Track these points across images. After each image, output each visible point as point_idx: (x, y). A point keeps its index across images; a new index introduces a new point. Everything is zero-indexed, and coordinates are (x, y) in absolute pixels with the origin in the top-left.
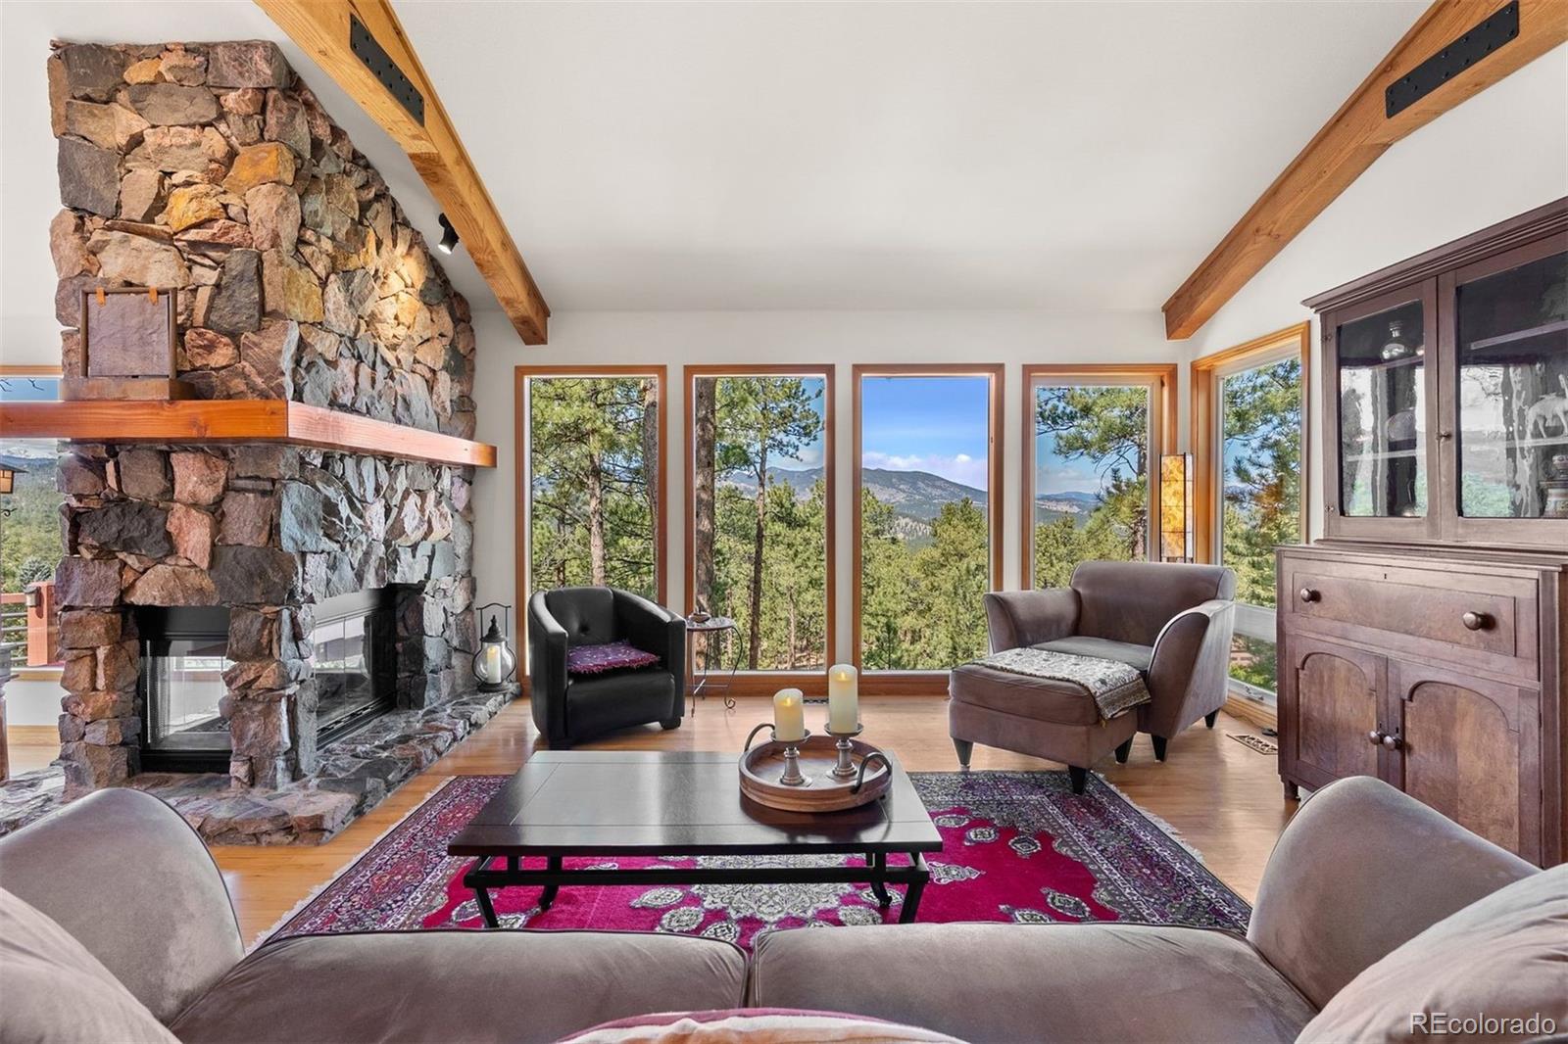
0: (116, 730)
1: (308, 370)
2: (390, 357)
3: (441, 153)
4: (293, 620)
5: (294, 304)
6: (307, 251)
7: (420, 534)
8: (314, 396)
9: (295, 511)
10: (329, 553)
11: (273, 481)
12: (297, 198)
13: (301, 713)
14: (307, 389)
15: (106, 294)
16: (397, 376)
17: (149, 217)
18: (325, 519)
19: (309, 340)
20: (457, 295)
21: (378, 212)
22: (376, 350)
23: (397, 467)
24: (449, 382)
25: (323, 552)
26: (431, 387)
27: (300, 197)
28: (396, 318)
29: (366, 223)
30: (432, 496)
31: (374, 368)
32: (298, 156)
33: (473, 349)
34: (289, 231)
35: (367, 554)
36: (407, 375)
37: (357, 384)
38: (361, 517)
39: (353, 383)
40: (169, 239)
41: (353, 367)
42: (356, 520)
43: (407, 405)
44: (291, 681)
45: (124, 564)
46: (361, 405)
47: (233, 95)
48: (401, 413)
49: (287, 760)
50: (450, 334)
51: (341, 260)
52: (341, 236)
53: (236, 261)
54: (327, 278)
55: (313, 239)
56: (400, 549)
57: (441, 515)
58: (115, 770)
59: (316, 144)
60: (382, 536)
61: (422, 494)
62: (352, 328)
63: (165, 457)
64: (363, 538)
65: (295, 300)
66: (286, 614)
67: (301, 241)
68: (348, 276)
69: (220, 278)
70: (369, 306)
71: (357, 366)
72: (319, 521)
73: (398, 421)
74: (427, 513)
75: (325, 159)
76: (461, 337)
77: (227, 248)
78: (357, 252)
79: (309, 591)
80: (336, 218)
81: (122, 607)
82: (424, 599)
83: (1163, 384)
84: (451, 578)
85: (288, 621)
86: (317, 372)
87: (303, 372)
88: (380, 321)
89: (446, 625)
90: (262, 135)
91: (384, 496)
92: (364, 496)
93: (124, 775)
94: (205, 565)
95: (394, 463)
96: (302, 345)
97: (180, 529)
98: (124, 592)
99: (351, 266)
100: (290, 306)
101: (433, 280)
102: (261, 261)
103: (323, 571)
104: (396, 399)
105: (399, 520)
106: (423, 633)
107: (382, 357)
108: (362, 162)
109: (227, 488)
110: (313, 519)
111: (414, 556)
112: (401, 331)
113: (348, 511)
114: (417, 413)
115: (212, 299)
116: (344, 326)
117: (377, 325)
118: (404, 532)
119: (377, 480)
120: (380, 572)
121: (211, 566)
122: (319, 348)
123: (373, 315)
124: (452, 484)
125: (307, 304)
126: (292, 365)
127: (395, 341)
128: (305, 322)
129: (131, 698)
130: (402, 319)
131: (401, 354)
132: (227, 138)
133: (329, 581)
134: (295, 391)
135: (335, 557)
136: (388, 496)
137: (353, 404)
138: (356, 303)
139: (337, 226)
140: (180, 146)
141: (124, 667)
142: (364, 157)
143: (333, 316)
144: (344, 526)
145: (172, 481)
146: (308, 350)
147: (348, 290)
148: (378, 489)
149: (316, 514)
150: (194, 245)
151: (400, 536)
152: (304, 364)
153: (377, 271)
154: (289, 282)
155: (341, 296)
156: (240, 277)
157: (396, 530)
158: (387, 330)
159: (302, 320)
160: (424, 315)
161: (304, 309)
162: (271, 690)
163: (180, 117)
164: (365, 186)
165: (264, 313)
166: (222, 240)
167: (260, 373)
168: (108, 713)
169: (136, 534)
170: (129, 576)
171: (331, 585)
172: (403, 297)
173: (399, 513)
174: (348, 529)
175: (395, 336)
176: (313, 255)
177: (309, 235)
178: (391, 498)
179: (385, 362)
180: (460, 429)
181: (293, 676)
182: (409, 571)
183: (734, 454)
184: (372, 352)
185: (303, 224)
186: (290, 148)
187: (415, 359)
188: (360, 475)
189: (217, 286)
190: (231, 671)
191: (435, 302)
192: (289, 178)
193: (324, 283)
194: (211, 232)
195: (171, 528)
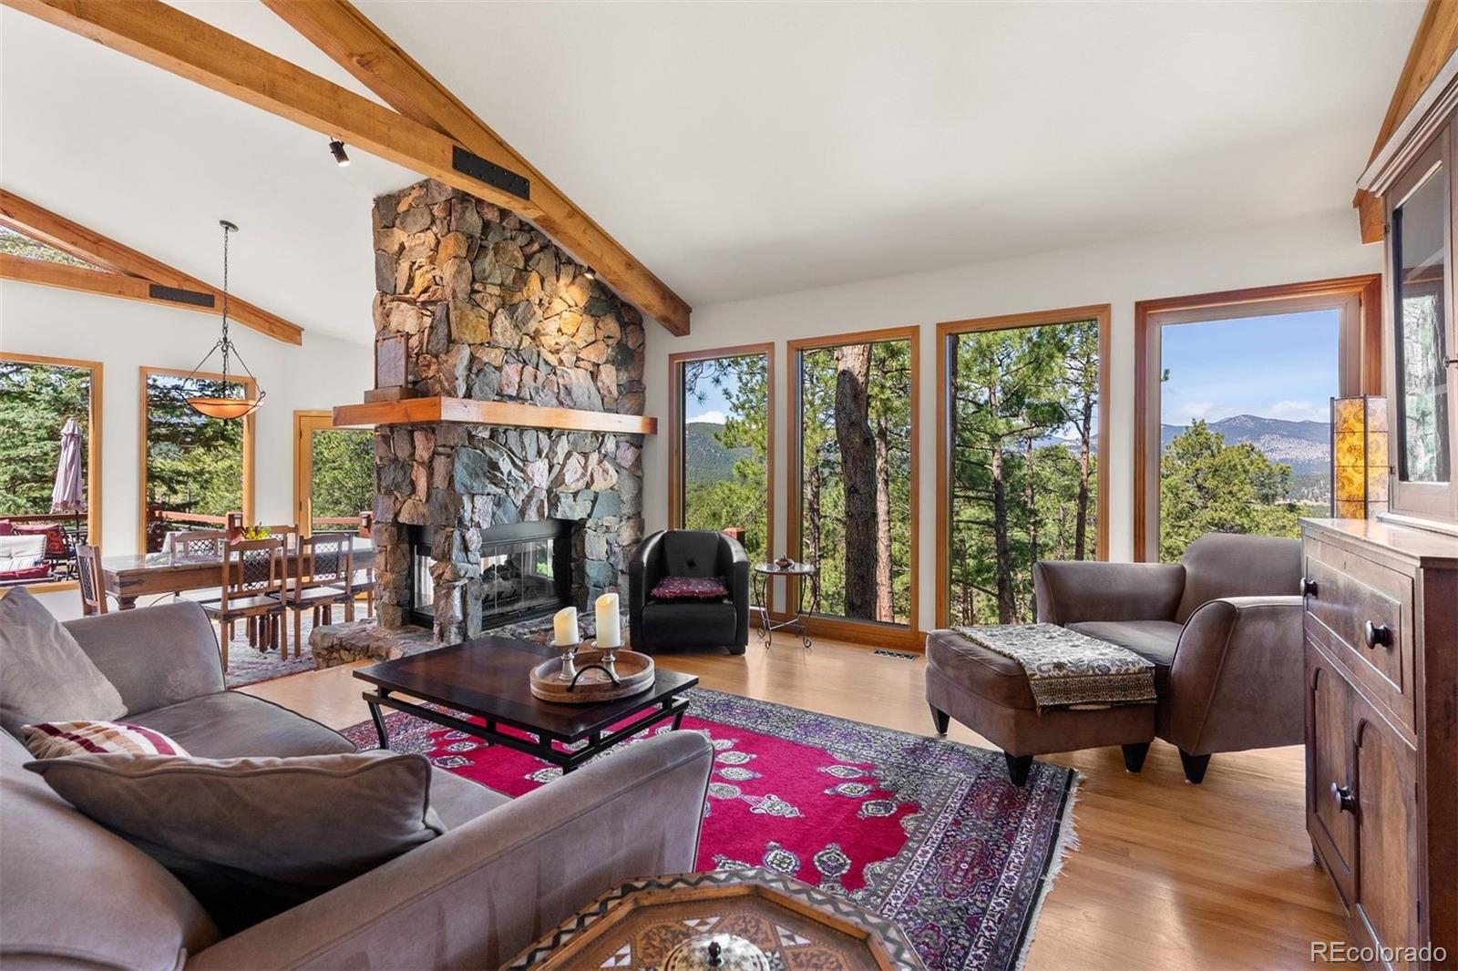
0: (393, 597)
1: (477, 375)
2: (553, 359)
3: (551, 215)
4: (463, 538)
5: (464, 333)
6: (478, 297)
7: (581, 484)
8: (481, 390)
9: (466, 467)
10: (494, 495)
11: (452, 448)
12: (469, 264)
13: (470, 599)
14: (476, 388)
15: (384, 339)
16: (558, 372)
17: (406, 291)
18: (489, 472)
19: (478, 355)
20: (624, 304)
21: (540, 259)
22: (539, 355)
23: (559, 436)
24: (615, 372)
25: (489, 494)
26: (594, 376)
27: (471, 263)
28: (560, 330)
29: (529, 269)
30: (594, 457)
31: (537, 367)
32: (471, 237)
33: (643, 344)
34: (463, 286)
35: (530, 497)
36: (569, 371)
37: (521, 380)
38: (522, 471)
39: (517, 379)
40: (412, 302)
41: (519, 369)
42: (515, 473)
43: (569, 392)
44: (460, 577)
45: (397, 498)
46: (526, 393)
47: (436, 207)
48: (565, 399)
49: (459, 628)
50: (618, 335)
51: (507, 299)
52: (509, 281)
53: (439, 310)
54: (496, 312)
55: (481, 289)
56: (561, 495)
57: (604, 470)
58: (394, 620)
59: (486, 225)
60: (545, 485)
61: (586, 455)
62: (517, 343)
63: (411, 433)
64: (525, 486)
65: (464, 330)
66: (457, 534)
67: (474, 291)
68: (512, 309)
69: (432, 322)
70: (532, 326)
71: (523, 368)
72: (485, 473)
73: (561, 404)
74: (590, 469)
75: (492, 233)
76: (630, 337)
77: (434, 303)
78: (520, 290)
79: (476, 519)
80: (504, 270)
81: (395, 522)
82: (586, 532)
83: (1361, 305)
84: (617, 519)
85: (459, 538)
86: (485, 375)
87: (473, 376)
88: (544, 335)
89: (610, 553)
90: (449, 229)
91: (547, 457)
92: (526, 457)
93: (399, 624)
94: (424, 500)
95: (554, 434)
96: (473, 359)
97: (416, 477)
98: (397, 515)
99: (515, 300)
100: (462, 335)
101: (597, 299)
102: (448, 308)
103: (490, 507)
104: (559, 388)
105: (561, 474)
106: (585, 557)
107: (544, 360)
108: (526, 228)
109: (435, 453)
110: (479, 470)
111: (575, 500)
112: (563, 340)
113: (510, 466)
114: (578, 397)
115: (429, 335)
116: (510, 342)
117: (541, 338)
118: (564, 482)
119: (539, 445)
120: (540, 510)
121: (427, 501)
122: (486, 359)
123: (537, 331)
124: (618, 447)
125: (475, 331)
126: (465, 373)
127: (557, 347)
128: (474, 344)
129: (404, 577)
130: (564, 330)
131: (563, 356)
132: (436, 235)
133: (494, 514)
134: (467, 389)
135: (500, 498)
136: (550, 457)
137: (518, 394)
138: (520, 325)
139: (505, 276)
140: (419, 245)
141: (400, 559)
142: (528, 224)
143: (500, 337)
144: (505, 478)
145: (415, 448)
146: (476, 362)
147: (512, 318)
148: (539, 453)
149: (482, 469)
150: (424, 303)
151: (561, 485)
152: (475, 370)
153: (541, 300)
154: (460, 320)
155: (507, 323)
156: (440, 320)
157: (559, 480)
158: (549, 341)
159: (471, 342)
160: (588, 324)
161: (472, 336)
162: (449, 581)
163: (418, 228)
164: (531, 242)
165: (451, 340)
166: (433, 299)
167: (447, 380)
168: (391, 586)
169: (400, 480)
170: (398, 505)
171: (496, 517)
172: (566, 315)
173: (562, 469)
174: (509, 480)
175: (557, 344)
176: (483, 298)
177: (477, 286)
178: (553, 458)
179: (547, 363)
180: (627, 406)
181: (462, 573)
182: (572, 510)
183: (1042, 412)
184: (535, 356)
185: (474, 280)
186: (463, 233)
187: (577, 358)
188: (522, 442)
189: (431, 327)
190: (434, 566)
191: (601, 313)
192: (463, 253)
193: (492, 316)
194: (427, 294)
195: (413, 478)
